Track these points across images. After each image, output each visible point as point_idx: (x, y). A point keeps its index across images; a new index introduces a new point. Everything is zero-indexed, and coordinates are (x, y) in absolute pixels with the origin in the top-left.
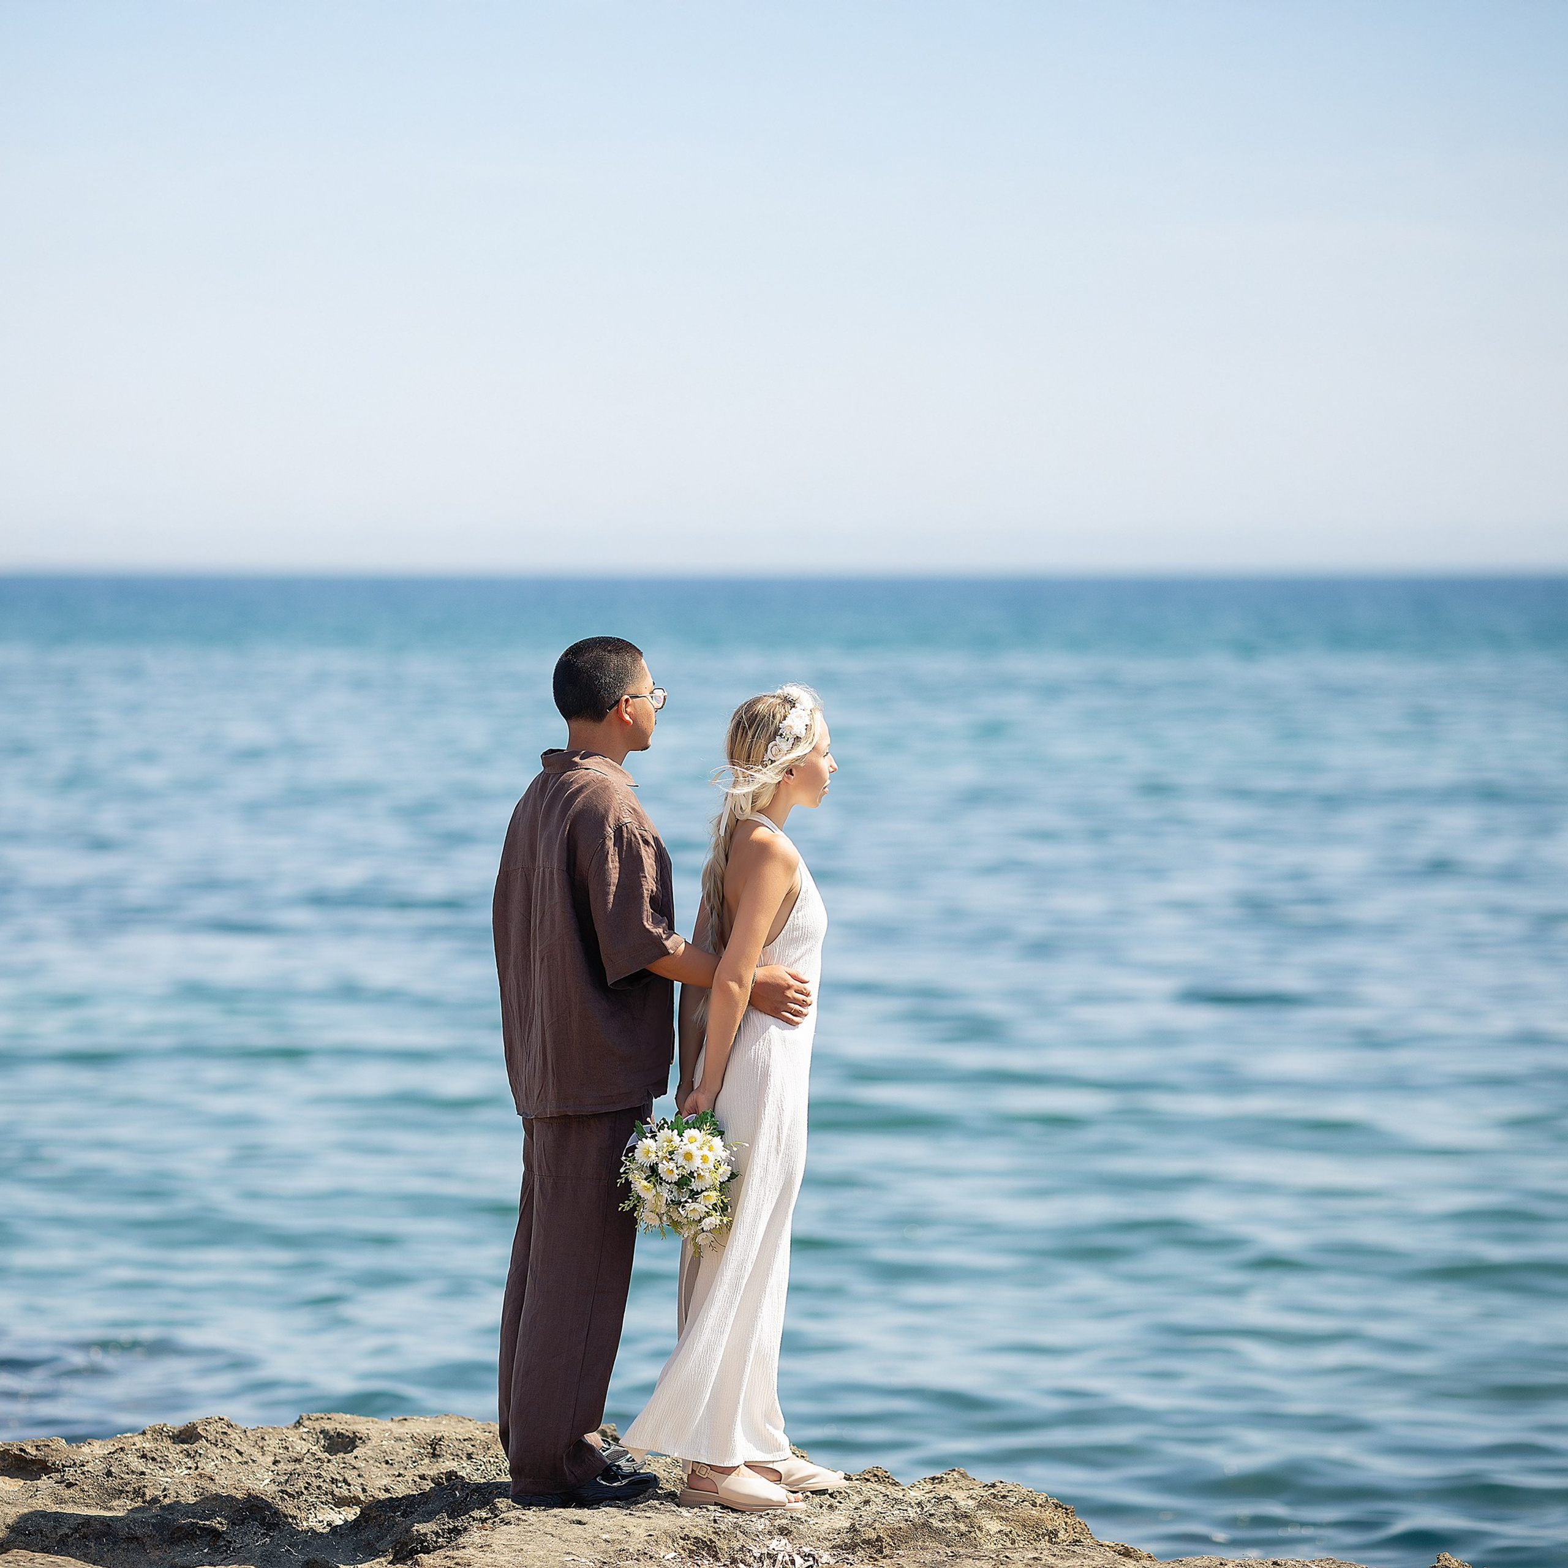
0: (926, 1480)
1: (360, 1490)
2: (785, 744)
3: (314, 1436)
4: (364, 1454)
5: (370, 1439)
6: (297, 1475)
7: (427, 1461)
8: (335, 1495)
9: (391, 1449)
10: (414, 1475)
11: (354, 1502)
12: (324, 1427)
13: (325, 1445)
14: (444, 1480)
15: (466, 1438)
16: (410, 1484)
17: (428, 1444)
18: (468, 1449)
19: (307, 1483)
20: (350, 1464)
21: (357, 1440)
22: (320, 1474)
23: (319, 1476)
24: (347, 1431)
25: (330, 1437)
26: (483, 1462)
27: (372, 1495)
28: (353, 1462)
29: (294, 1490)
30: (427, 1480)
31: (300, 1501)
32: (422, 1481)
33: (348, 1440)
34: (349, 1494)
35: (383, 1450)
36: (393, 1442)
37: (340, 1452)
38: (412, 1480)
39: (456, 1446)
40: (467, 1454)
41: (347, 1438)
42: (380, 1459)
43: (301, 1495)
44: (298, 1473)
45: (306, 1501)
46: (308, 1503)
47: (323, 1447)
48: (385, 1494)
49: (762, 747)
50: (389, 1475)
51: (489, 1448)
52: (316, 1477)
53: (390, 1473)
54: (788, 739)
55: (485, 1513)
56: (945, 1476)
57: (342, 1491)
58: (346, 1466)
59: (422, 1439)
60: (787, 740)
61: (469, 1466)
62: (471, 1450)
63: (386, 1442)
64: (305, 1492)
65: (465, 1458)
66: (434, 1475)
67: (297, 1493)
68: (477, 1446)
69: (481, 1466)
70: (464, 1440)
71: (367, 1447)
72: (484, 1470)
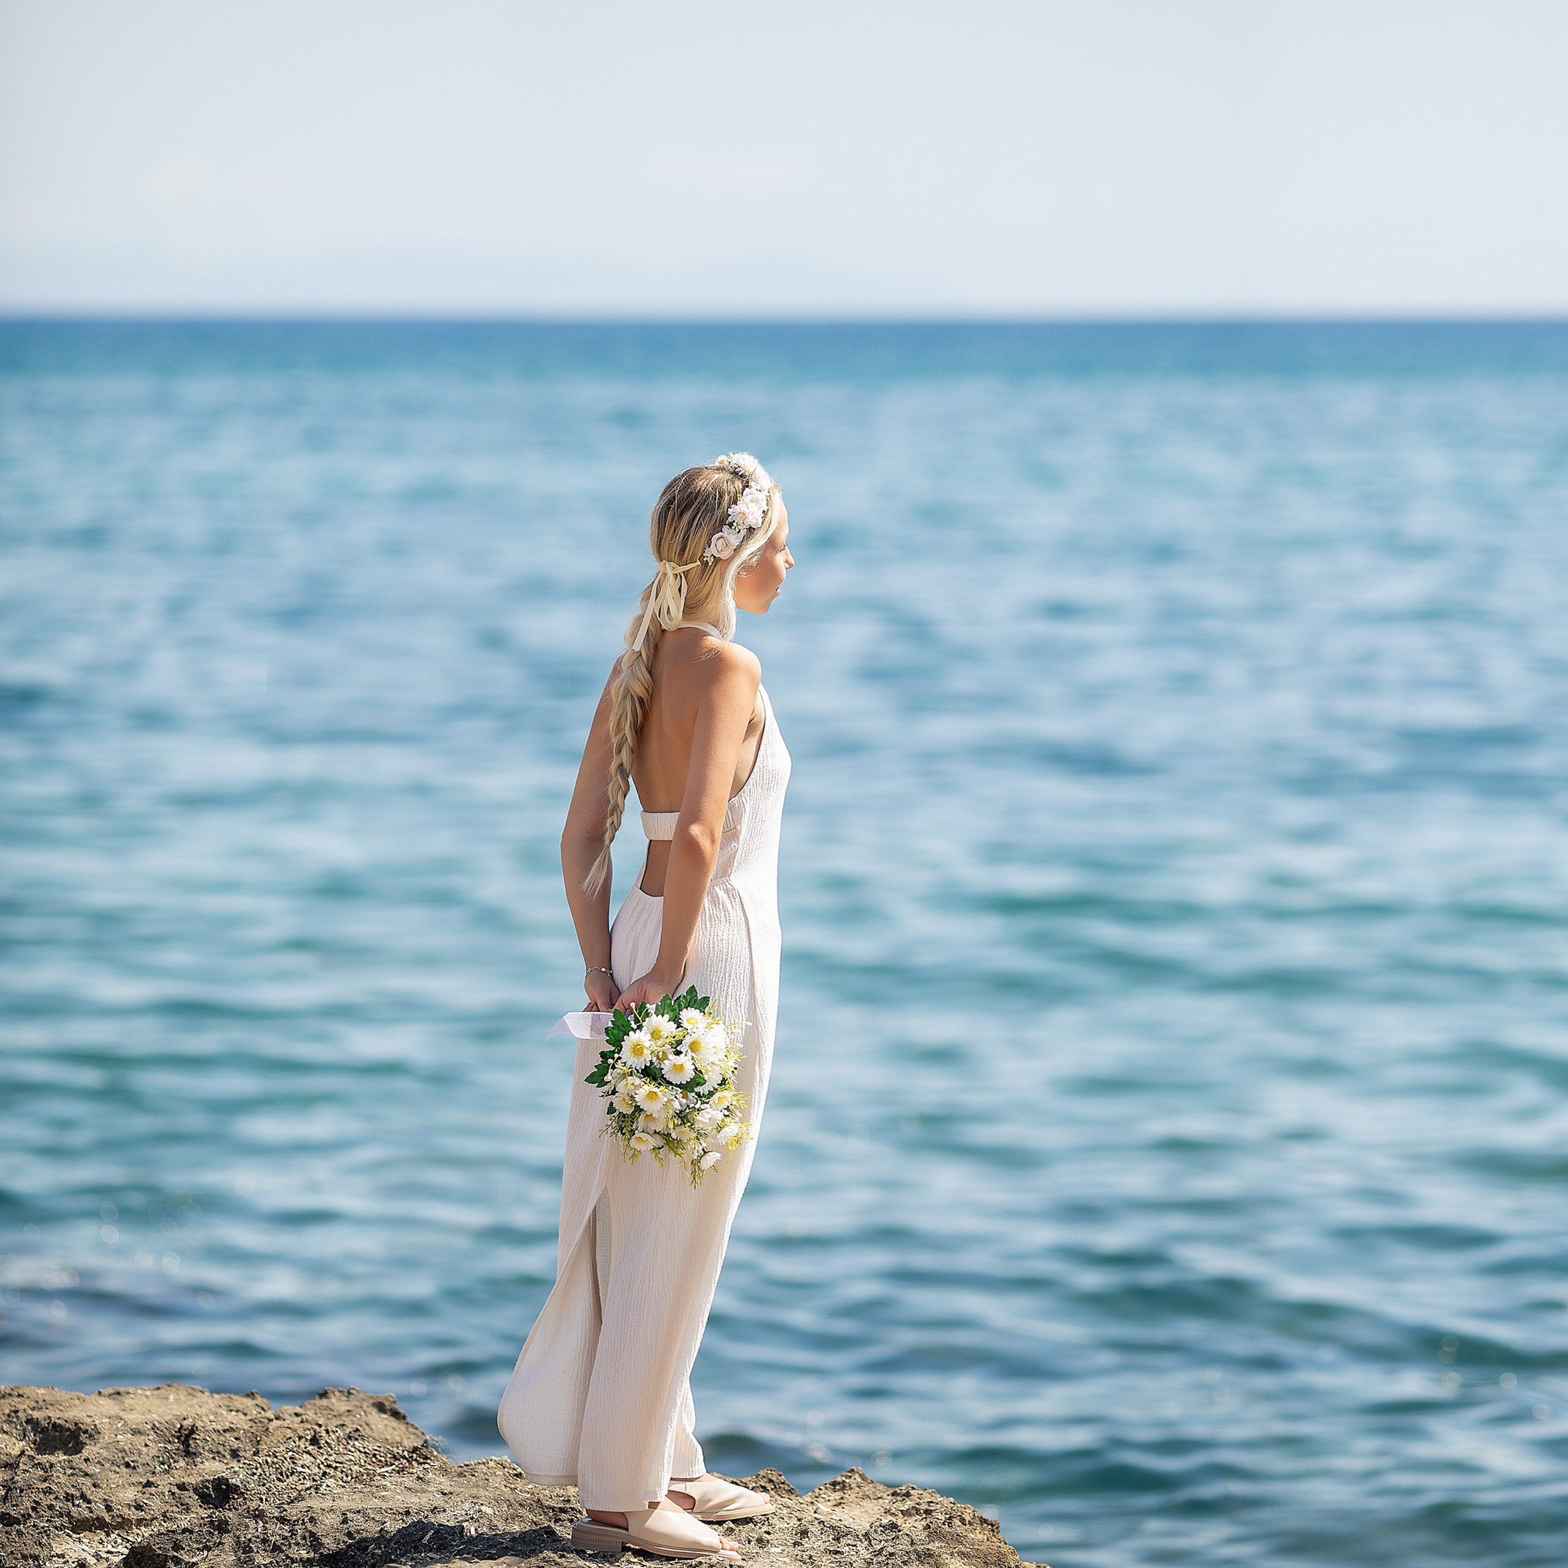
0: (828, 1486)
1: (103, 1507)
2: (735, 537)
3: (19, 1427)
4: (96, 1455)
5: (99, 1433)
6: (18, 1491)
7: (182, 1463)
8: (73, 1517)
9: (130, 1446)
10: (171, 1484)
11: (97, 1525)
12: (31, 1415)
13: (36, 1440)
14: (211, 1490)
15: (226, 1428)
16: (167, 1498)
17: (173, 1435)
18: (231, 1443)
19: (35, 1501)
20: (80, 1469)
21: (82, 1434)
22: (50, 1488)
23: (48, 1491)
24: (66, 1421)
25: (43, 1429)
26: (260, 1463)
27: (121, 1515)
28: (84, 1466)
29: (20, 1512)
30: (187, 1490)
31: (28, 1527)
32: (183, 1492)
33: (68, 1433)
34: (91, 1514)
35: (120, 1447)
36: (130, 1436)
37: (59, 1449)
38: (169, 1492)
39: (215, 1439)
40: (231, 1450)
41: (67, 1431)
42: (118, 1460)
43: (28, 1519)
44: (20, 1488)
45: (34, 1526)
46: (37, 1529)
47: (34, 1444)
48: (137, 1512)
49: (703, 539)
50: (133, 1484)
51: (258, 1442)
52: (45, 1493)
53: (134, 1479)
54: (740, 531)
55: (305, 1552)
56: (847, 1481)
57: (81, 1511)
58: (75, 1472)
59: (165, 1430)
60: (738, 532)
61: (241, 1469)
62: (236, 1445)
63: (121, 1437)
64: (33, 1514)
65: (228, 1457)
66: (197, 1483)
67: (23, 1516)
68: (243, 1439)
69: (257, 1469)
70: (224, 1431)
71: (98, 1445)
72: (261, 1475)
